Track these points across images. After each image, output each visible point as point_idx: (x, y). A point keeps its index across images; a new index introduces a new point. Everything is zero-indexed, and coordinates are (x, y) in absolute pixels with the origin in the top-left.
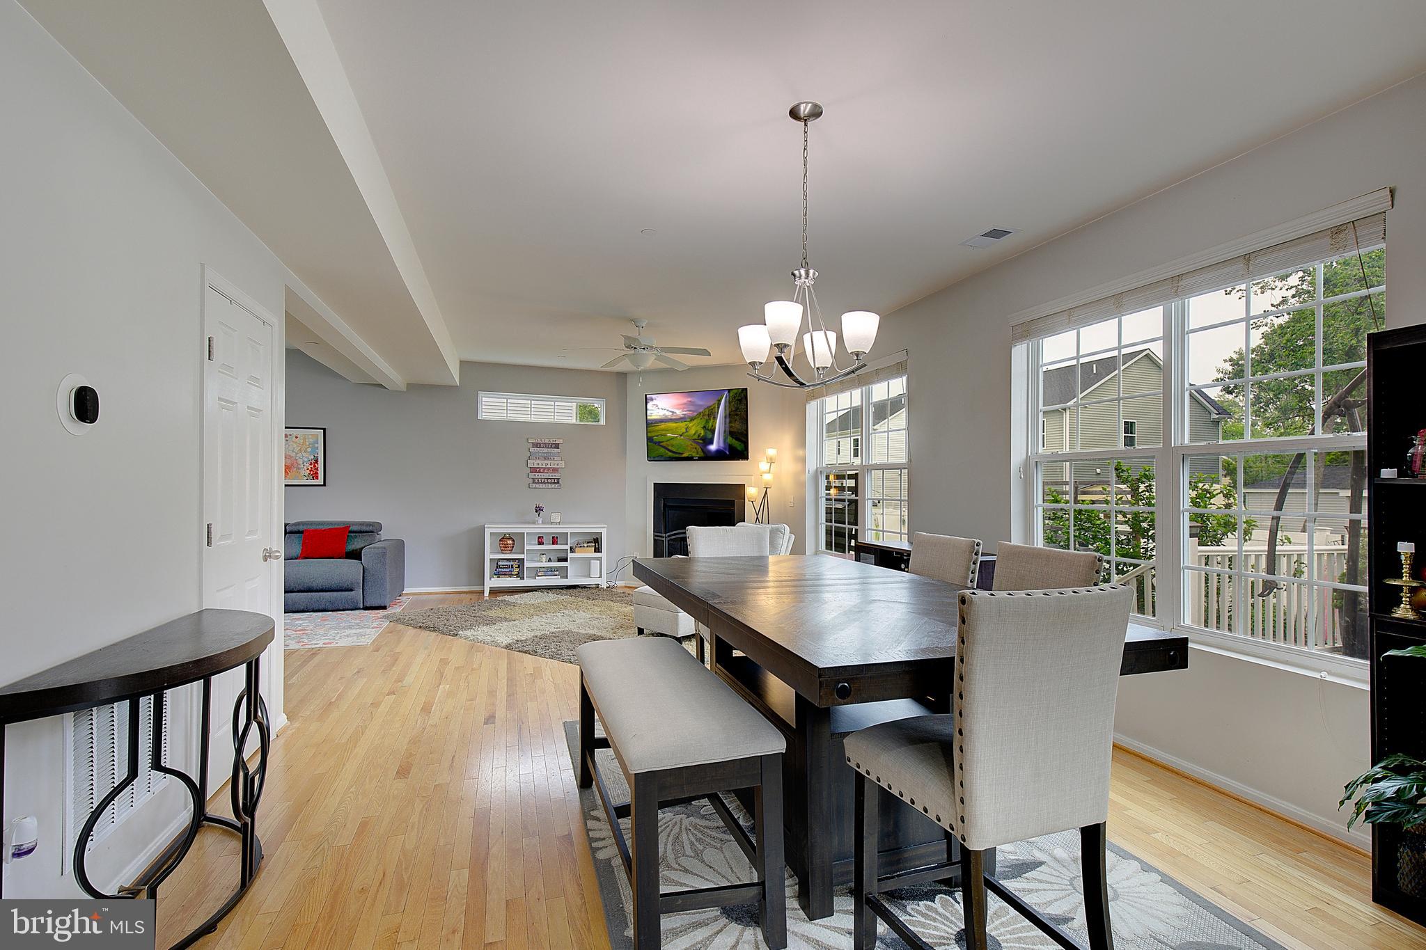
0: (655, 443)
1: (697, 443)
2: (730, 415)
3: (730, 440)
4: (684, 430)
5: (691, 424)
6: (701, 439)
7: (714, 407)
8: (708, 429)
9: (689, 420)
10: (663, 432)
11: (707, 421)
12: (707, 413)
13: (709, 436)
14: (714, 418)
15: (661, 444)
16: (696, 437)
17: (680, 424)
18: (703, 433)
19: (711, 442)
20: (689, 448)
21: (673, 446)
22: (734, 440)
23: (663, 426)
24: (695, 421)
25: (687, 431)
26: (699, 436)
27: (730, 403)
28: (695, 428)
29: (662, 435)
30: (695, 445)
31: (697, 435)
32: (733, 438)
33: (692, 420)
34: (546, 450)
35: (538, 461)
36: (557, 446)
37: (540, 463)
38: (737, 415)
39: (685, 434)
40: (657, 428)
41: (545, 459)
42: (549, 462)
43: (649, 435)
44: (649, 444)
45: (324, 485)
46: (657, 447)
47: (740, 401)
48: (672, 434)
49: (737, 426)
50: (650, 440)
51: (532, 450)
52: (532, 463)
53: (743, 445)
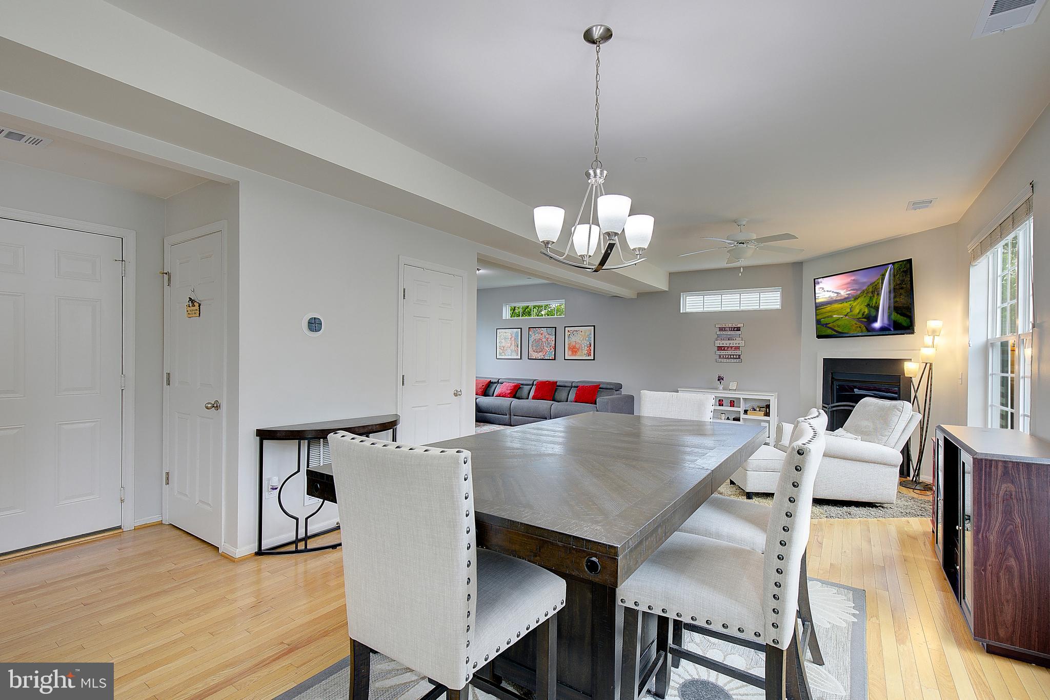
0: (823, 325)
1: (861, 322)
2: (894, 289)
3: (895, 316)
4: (849, 310)
5: (855, 304)
6: (865, 318)
7: (878, 283)
8: (872, 307)
9: (853, 299)
10: (830, 314)
11: (871, 299)
12: (871, 290)
13: (873, 314)
14: (878, 294)
15: (828, 326)
16: (860, 316)
17: (845, 304)
18: (866, 310)
19: (875, 320)
20: (854, 328)
21: (839, 326)
22: (899, 316)
23: (829, 308)
24: (859, 300)
25: (851, 311)
26: (863, 315)
27: (894, 276)
28: (860, 307)
29: (828, 317)
30: (859, 324)
31: (861, 313)
32: (897, 313)
33: (856, 299)
34: (729, 333)
35: (723, 342)
36: (738, 329)
37: (726, 343)
38: (902, 288)
39: (850, 314)
40: (823, 311)
41: (729, 339)
42: (731, 342)
43: (818, 317)
44: (818, 326)
45: (594, 359)
46: (824, 329)
47: (905, 272)
48: (838, 314)
49: (902, 300)
50: (818, 322)
51: (719, 333)
52: (719, 343)
53: (908, 320)
